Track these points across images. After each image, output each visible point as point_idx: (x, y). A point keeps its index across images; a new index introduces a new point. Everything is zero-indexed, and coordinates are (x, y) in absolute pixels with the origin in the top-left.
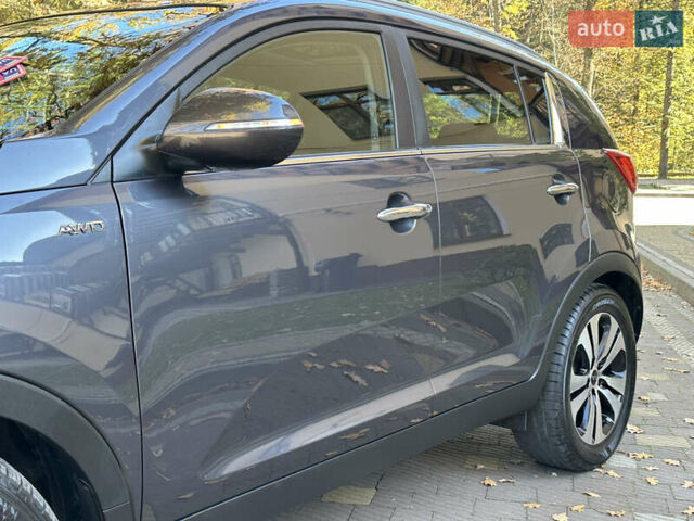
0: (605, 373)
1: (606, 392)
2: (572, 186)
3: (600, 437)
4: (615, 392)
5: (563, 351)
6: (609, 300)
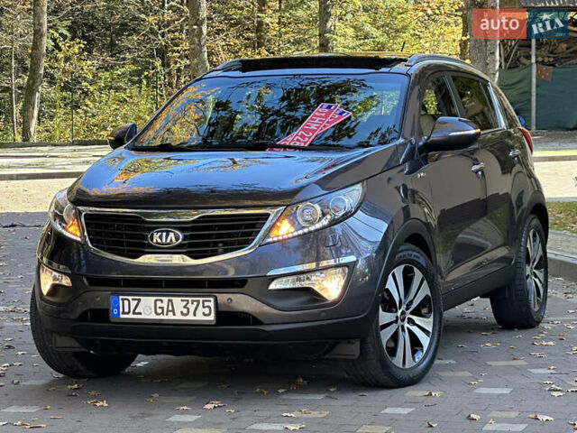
0: (535, 268)
1: (536, 280)
2: (518, 151)
3: (537, 308)
4: (541, 283)
5: (522, 249)
6: (536, 222)
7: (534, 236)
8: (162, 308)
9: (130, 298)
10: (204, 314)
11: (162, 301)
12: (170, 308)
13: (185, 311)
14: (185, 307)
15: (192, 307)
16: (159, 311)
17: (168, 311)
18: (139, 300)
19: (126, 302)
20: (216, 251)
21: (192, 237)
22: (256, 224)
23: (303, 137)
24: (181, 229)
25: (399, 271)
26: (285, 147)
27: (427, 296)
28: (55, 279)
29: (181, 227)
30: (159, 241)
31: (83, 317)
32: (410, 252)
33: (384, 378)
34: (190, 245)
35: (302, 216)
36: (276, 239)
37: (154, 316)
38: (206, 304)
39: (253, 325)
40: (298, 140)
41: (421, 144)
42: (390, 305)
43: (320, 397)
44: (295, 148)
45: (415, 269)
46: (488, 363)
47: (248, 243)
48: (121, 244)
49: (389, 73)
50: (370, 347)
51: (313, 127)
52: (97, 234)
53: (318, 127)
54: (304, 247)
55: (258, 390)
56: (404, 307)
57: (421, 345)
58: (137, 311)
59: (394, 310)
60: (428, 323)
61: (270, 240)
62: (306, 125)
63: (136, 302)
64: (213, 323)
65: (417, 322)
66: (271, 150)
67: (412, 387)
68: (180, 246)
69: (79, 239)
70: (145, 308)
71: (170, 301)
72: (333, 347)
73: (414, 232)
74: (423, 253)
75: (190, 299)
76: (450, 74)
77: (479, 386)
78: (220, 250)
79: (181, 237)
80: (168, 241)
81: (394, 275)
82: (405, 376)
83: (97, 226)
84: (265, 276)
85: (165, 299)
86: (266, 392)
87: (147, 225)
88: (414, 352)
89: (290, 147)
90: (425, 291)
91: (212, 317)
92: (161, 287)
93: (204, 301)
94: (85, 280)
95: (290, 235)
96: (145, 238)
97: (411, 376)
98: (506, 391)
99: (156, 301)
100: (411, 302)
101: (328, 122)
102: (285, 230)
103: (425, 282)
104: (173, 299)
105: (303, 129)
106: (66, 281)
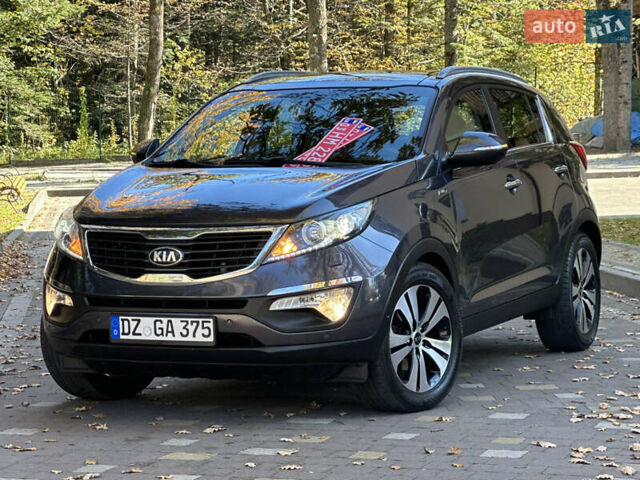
0: (586, 289)
1: (586, 301)
2: (564, 167)
4: (592, 304)
5: (568, 269)
6: (585, 240)
7: (584, 255)
8: (162, 329)
9: (130, 318)
10: (203, 335)
11: (161, 322)
12: (170, 329)
13: (185, 332)
14: (184, 328)
15: (191, 328)
16: (159, 332)
17: (168, 332)
18: (139, 321)
19: (126, 323)
20: (219, 270)
21: (193, 256)
22: (257, 243)
23: (321, 152)
24: (182, 248)
25: (412, 292)
26: (302, 163)
27: (445, 318)
28: (59, 298)
29: (181, 246)
30: (160, 260)
31: (85, 337)
32: (425, 272)
33: (395, 402)
34: (191, 264)
35: (307, 234)
36: (278, 258)
37: (154, 338)
38: (206, 325)
39: (254, 346)
40: (316, 156)
41: (444, 159)
42: (402, 327)
43: (326, 422)
44: (312, 164)
45: (431, 289)
46: (517, 387)
47: (249, 262)
48: (121, 262)
49: (418, 86)
50: (379, 370)
51: (333, 142)
52: (100, 252)
53: (337, 143)
54: (311, 265)
55: (266, 414)
56: (419, 329)
57: (437, 369)
58: (137, 332)
59: (408, 332)
60: (446, 345)
61: (273, 259)
62: (326, 140)
63: (136, 322)
64: (212, 345)
65: (433, 345)
66: (288, 166)
67: (425, 412)
68: (180, 265)
69: (81, 258)
70: (145, 329)
71: (170, 321)
72: (340, 370)
73: (429, 251)
74: (440, 273)
75: (190, 320)
76: (486, 87)
77: (496, 411)
78: (223, 270)
79: (181, 256)
80: (169, 260)
81: (407, 296)
82: (418, 400)
83: (100, 244)
84: (266, 296)
85: (165, 320)
86: (273, 416)
87: (148, 244)
88: (430, 376)
89: (306, 163)
90: (443, 312)
91: (211, 339)
92: (161, 307)
93: (203, 322)
94: (86, 300)
95: (293, 254)
96: (146, 256)
97: (426, 400)
98: (522, 416)
99: (155, 321)
100: (427, 324)
101: (348, 137)
102: (287, 248)
103: (443, 303)
104: (173, 319)
105: (322, 145)
106: (68, 301)
